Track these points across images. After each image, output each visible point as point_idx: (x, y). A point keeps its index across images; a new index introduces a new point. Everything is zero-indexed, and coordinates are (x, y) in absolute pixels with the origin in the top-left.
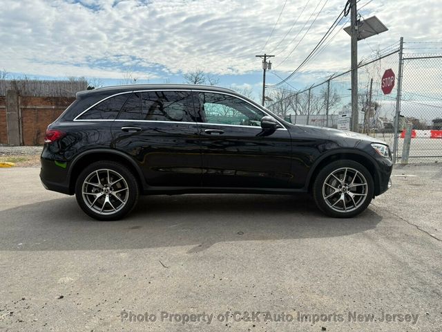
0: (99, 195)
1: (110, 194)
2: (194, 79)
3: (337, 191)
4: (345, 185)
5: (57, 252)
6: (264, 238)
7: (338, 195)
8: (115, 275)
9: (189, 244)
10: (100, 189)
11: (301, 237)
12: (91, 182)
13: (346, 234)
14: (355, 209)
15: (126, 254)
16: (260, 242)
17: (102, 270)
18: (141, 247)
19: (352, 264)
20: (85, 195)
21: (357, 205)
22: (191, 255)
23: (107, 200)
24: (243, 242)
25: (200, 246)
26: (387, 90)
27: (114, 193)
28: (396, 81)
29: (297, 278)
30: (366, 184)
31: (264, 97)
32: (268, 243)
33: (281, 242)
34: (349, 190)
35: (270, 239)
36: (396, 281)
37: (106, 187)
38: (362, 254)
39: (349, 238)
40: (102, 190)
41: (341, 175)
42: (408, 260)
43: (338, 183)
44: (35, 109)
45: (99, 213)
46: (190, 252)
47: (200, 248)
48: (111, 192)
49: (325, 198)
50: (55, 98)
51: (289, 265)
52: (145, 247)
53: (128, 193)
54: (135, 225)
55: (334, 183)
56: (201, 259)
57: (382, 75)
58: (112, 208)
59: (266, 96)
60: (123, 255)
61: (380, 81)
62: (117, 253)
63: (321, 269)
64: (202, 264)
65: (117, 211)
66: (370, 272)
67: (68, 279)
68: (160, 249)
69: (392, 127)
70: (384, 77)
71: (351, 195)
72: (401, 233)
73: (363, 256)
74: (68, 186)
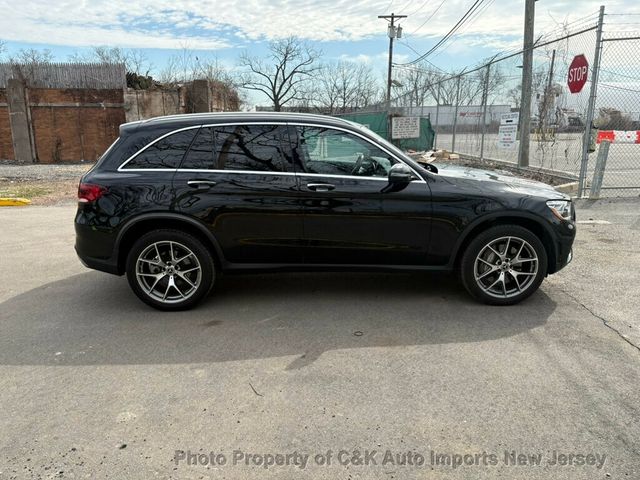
0: (159, 277)
1: (175, 275)
2: (284, 51)
3: (495, 268)
4: (507, 261)
5: (109, 367)
6: (391, 343)
7: (496, 275)
8: (193, 408)
9: (289, 353)
10: (161, 268)
11: (442, 341)
12: (147, 259)
13: (505, 335)
14: (518, 293)
15: (203, 371)
16: (385, 350)
17: (174, 400)
18: (223, 359)
19: (512, 389)
20: (141, 277)
21: (522, 287)
22: (292, 374)
23: (171, 283)
24: (362, 351)
25: (304, 357)
26: (576, 87)
27: (181, 274)
28: (590, 74)
29: (435, 414)
30: (536, 259)
31: (390, 81)
32: (397, 351)
33: (413, 350)
34: (511, 267)
35: (400, 345)
36: (568, 420)
37: (170, 265)
38: (526, 371)
39: (509, 342)
40: (164, 269)
41: (501, 246)
42: (588, 382)
43: (497, 258)
44: (50, 107)
45: (161, 300)
46: (290, 368)
47: (304, 360)
48: (176, 272)
49: (477, 279)
50: (78, 90)
51: (425, 392)
52: (228, 360)
53: (200, 274)
54: (212, 320)
55: (491, 258)
56: (305, 380)
57: (570, 62)
58: (179, 294)
59: (393, 79)
60: (200, 373)
61: (567, 71)
62: (191, 369)
63: (469, 398)
64: (307, 389)
65: (186, 298)
66: (534, 404)
67: (129, 415)
68: (249, 362)
69: (580, 124)
70: (573, 66)
71: (514, 274)
72: (581, 332)
73: (526, 375)
74: (116, 264)
